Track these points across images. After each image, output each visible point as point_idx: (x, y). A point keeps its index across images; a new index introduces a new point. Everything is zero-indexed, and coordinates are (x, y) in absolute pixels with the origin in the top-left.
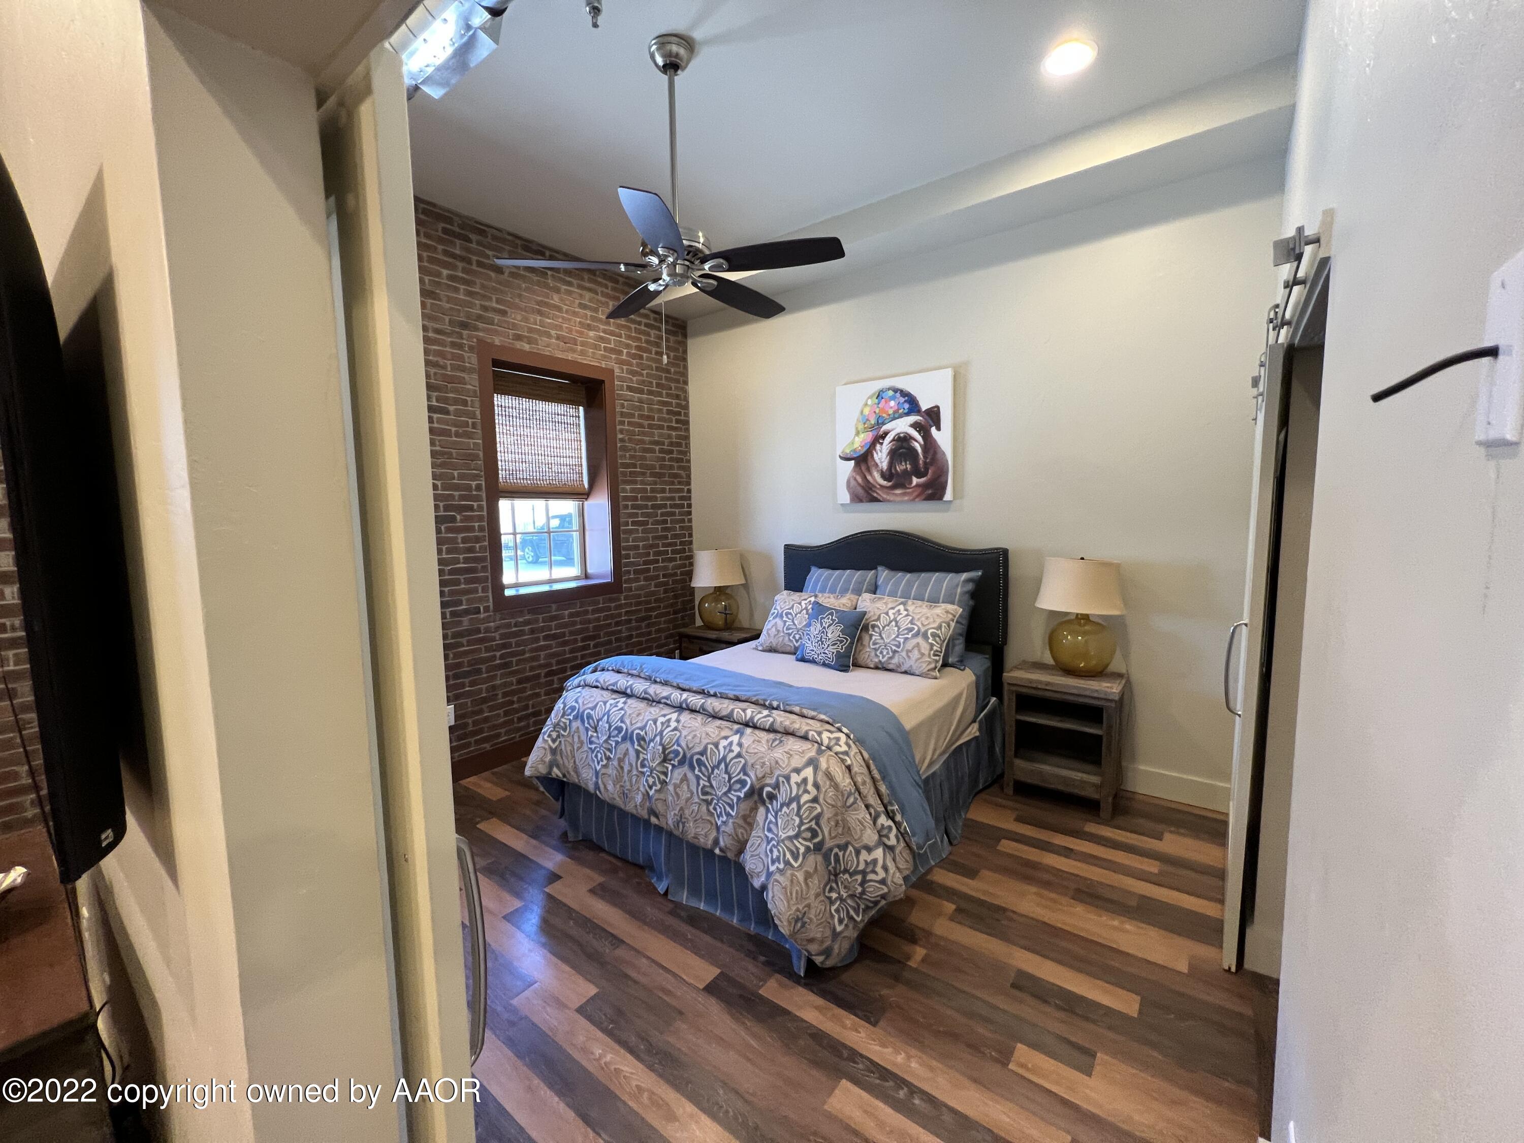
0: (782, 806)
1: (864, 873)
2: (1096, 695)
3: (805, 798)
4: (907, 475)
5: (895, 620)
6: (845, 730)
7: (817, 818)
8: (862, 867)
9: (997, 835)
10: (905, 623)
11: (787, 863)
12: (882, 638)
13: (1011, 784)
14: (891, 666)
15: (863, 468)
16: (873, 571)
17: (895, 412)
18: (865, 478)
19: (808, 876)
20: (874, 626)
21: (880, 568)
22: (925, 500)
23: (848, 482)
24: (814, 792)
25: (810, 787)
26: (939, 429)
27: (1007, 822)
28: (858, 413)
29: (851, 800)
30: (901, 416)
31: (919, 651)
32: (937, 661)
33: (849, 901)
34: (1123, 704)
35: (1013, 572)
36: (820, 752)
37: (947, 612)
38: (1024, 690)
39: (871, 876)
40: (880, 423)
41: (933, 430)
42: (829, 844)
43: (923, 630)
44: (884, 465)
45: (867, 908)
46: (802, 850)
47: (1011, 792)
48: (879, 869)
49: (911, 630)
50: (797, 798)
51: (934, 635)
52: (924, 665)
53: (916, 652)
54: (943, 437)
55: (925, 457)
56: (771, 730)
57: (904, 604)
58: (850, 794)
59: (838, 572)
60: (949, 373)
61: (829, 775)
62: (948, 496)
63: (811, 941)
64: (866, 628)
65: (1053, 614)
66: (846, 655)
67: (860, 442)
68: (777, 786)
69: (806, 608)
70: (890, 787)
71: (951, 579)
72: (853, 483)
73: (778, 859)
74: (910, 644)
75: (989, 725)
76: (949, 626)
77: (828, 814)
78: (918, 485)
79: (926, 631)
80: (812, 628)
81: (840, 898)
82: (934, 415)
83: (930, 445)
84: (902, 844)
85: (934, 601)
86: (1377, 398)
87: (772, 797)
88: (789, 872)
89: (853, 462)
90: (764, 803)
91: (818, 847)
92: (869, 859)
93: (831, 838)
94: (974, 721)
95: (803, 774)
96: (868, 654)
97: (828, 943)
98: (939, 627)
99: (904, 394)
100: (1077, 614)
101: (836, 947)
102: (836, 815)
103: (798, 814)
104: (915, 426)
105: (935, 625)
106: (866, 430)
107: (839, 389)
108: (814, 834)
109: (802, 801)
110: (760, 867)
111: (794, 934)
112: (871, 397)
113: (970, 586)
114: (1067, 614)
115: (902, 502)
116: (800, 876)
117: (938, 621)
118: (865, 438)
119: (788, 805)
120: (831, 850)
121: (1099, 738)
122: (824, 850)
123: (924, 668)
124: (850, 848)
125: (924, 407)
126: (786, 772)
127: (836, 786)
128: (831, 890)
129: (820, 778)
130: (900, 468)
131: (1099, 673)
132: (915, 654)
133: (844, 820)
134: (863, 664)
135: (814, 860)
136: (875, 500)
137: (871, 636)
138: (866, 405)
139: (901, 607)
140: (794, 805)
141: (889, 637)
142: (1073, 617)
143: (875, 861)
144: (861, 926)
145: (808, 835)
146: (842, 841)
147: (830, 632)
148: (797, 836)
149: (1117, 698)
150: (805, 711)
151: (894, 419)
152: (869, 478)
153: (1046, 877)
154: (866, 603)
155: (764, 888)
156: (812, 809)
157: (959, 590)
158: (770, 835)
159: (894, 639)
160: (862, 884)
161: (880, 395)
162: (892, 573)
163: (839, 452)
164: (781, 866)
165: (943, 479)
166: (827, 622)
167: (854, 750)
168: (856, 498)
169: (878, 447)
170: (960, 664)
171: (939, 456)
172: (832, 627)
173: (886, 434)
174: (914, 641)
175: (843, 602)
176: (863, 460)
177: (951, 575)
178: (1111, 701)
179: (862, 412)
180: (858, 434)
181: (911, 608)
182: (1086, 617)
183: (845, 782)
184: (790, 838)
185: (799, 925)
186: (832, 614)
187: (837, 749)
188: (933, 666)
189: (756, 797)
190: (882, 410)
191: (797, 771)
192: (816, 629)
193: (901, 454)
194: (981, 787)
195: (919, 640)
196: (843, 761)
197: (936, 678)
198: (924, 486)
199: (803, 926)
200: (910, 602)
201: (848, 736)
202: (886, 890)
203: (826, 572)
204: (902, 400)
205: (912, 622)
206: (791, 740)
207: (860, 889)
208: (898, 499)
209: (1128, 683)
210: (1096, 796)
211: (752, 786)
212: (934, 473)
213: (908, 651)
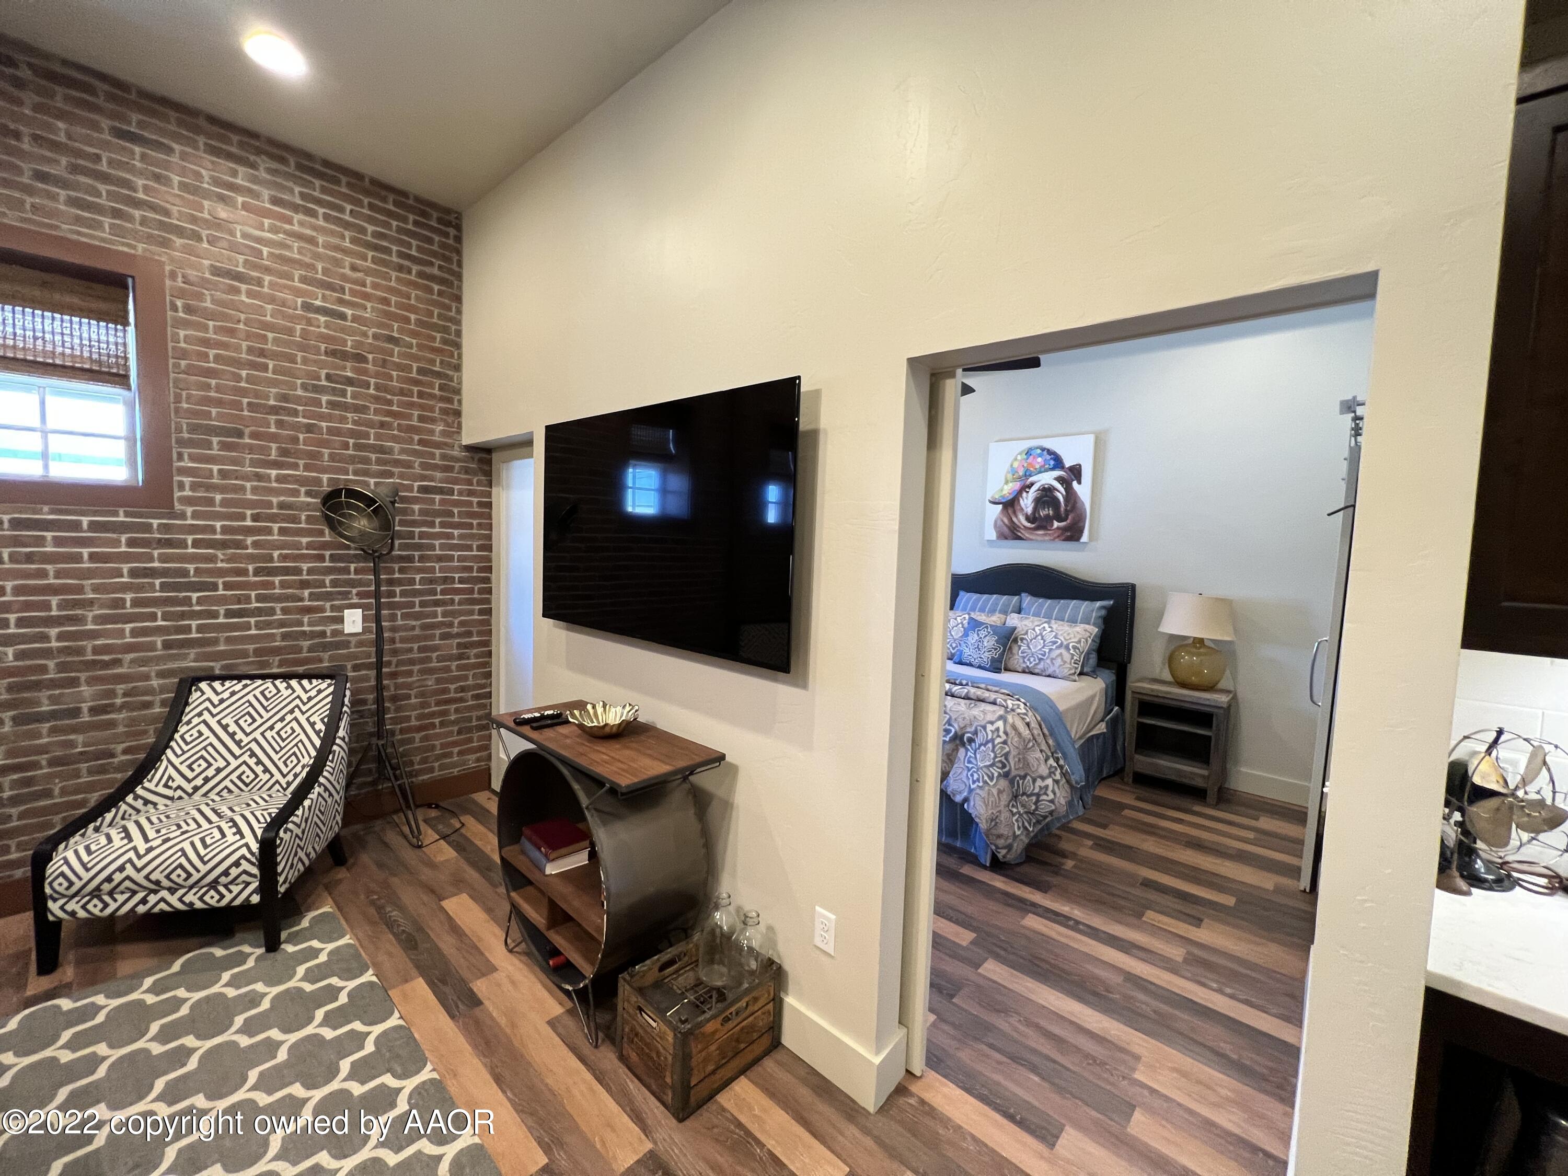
0: (980, 745)
1: (1038, 795)
2: (1207, 703)
3: (998, 740)
4: (1049, 519)
5: (1041, 634)
6: (1023, 700)
7: (1006, 755)
8: (1036, 791)
9: (1122, 806)
10: (1050, 638)
11: (985, 782)
12: (1029, 648)
13: (1131, 775)
14: (1036, 671)
15: (1010, 511)
16: (1017, 597)
17: (1041, 467)
18: (1011, 520)
19: (1000, 792)
20: (1022, 639)
21: (1023, 595)
22: (1064, 540)
23: (996, 522)
24: (1004, 737)
25: (1001, 733)
26: (1079, 483)
27: (1128, 800)
28: (1008, 465)
29: (1031, 744)
30: (1046, 471)
31: (1062, 659)
32: (1076, 668)
33: (1025, 816)
34: (1230, 711)
35: (1139, 603)
36: (1007, 712)
37: (1086, 630)
38: (1145, 697)
39: (1044, 797)
40: (1027, 475)
41: (1075, 484)
42: (1013, 773)
43: (1065, 643)
44: (1029, 510)
45: (1038, 822)
46: (996, 774)
47: (1131, 780)
48: (1049, 792)
49: (1055, 643)
50: (992, 740)
51: (1075, 648)
52: (1066, 671)
53: (1059, 660)
54: (1083, 490)
55: (1066, 505)
56: (967, 698)
57: (1049, 623)
58: (1029, 741)
59: (985, 596)
60: (1091, 438)
61: (1014, 727)
62: (1085, 538)
63: (999, 836)
64: (1015, 640)
65: (1172, 637)
66: (999, 660)
67: (1008, 490)
68: (976, 733)
69: (962, 623)
70: (1056, 740)
71: (1086, 607)
72: (999, 523)
73: (978, 780)
74: (1054, 654)
75: (1114, 724)
76: (1087, 641)
77: (1014, 753)
78: (1058, 528)
79: (1068, 645)
80: (970, 638)
81: (1019, 813)
82: (1076, 472)
83: (1071, 495)
84: (1064, 780)
85: (1073, 621)
86: (1329, 515)
87: (971, 741)
88: (987, 788)
89: (1000, 506)
90: (963, 745)
91: (1006, 775)
92: (1043, 784)
93: (1016, 769)
94: (1102, 720)
95: (996, 725)
96: (1017, 660)
97: (1010, 841)
98: (1079, 642)
99: (1050, 452)
100: (1195, 638)
101: (1015, 845)
102: (1019, 754)
103: (993, 751)
104: (1059, 479)
105: (1076, 640)
106: (1014, 480)
107: (993, 446)
108: (1004, 766)
109: (996, 742)
110: (962, 787)
111: (989, 830)
112: (1020, 454)
113: (1103, 612)
114: (1185, 638)
115: (1044, 541)
116: (995, 791)
117: (1079, 636)
118: (1014, 486)
119: (985, 745)
120: (1015, 777)
121: (1209, 738)
122: (1010, 777)
123: (1066, 672)
124: (1028, 777)
125: (1068, 464)
126: (983, 723)
127: (1019, 735)
128: (1013, 806)
129: (1009, 729)
130: (1043, 513)
131: (1211, 688)
132: (1059, 662)
133: (1024, 758)
134: (1011, 668)
135: (1003, 783)
136: (1020, 538)
137: (1020, 647)
138: (1016, 459)
139: (1046, 625)
140: (990, 745)
141: (1036, 646)
142: (1191, 641)
143: (1047, 787)
144: (1032, 834)
145: (1000, 765)
146: (1022, 773)
147: (986, 640)
148: (992, 765)
149: (1225, 706)
150: (989, 687)
151: (1040, 472)
152: (1014, 519)
153: (1163, 833)
154: (1013, 620)
155: (966, 800)
156: (1002, 748)
157: (1094, 614)
158: (970, 766)
159: (1040, 650)
160: (1036, 803)
161: (1029, 452)
162: (1034, 599)
163: (989, 497)
164: (981, 784)
165: (1081, 524)
166: (983, 633)
167: (1030, 714)
168: (1002, 536)
169: (1024, 494)
170: (1093, 674)
171: (1078, 505)
172: (988, 638)
173: (1032, 484)
174: (1058, 652)
175: (995, 619)
176: (1010, 505)
177: (1086, 603)
178: (1222, 708)
179: (1012, 465)
180: (1007, 482)
181: (1055, 626)
182: (1201, 641)
183: (1026, 732)
184: (988, 767)
185: (993, 823)
186: (987, 627)
187: (1019, 711)
188: (1073, 671)
189: (958, 742)
190: (1030, 464)
191: (992, 723)
192: (973, 638)
193: (1044, 502)
194: (1104, 775)
195: (1063, 651)
196: (1023, 719)
197: (1075, 681)
198: (1065, 529)
199: (996, 825)
200: (1053, 621)
201: (1025, 704)
202: (1053, 807)
203: (975, 596)
204: (1048, 457)
205: (1056, 637)
206: (983, 704)
207: (1033, 807)
208: (1039, 538)
209: (1235, 698)
210: (1205, 785)
211: (956, 732)
212: (1074, 518)
213: (1052, 659)
